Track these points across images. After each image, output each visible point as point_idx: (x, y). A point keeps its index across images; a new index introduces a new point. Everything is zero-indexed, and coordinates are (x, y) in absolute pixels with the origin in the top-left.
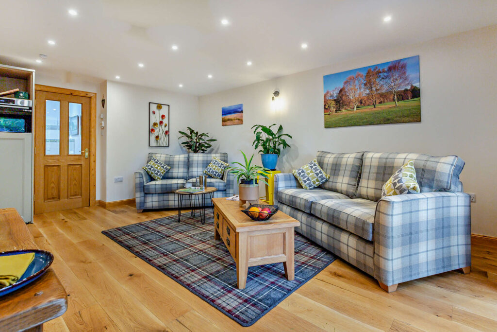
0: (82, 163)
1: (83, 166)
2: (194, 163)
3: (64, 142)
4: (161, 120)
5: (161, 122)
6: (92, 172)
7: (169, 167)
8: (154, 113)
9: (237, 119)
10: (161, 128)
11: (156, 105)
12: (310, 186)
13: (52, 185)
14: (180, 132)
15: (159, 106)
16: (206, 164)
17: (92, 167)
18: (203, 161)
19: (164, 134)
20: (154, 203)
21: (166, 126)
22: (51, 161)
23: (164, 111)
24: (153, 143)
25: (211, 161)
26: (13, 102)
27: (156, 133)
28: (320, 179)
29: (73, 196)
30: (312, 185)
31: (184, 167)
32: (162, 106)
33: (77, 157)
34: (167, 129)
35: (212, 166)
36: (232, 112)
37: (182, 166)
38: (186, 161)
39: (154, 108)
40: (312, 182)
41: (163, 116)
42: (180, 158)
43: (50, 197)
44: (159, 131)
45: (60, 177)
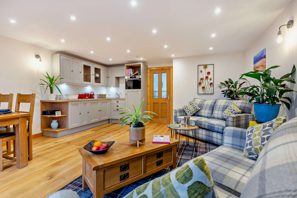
0: (167, 102)
1: (167, 104)
2: (217, 107)
3: (160, 91)
4: (207, 76)
5: (207, 77)
6: (171, 107)
7: (199, 109)
8: (201, 72)
9: (261, 66)
10: (207, 81)
11: (203, 66)
13: (156, 111)
14: (221, 83)
15: (205, 67)
16: (225, 108)
17: (171, 105)
18: (224, 106)
19: (209, 85)
21: (210, 79)
22: (155, 101)
23: (210, 69)
24: (201, 91)
25: (229, 106)
26: (135, 77)
27: (203, 85)
29: (164, 118)
31: (209, 110)
32: (208, 66)
33: (165, 99)
34: (212, 81)
35: (227, 111)
36: (259, 59)
37: (209, 108)
38: (213, 105)
39: (202, 68)
41: (209, 73)
42: (209, 102)
43: (155, 117)
44: (205, 83)
45: (158, 108)
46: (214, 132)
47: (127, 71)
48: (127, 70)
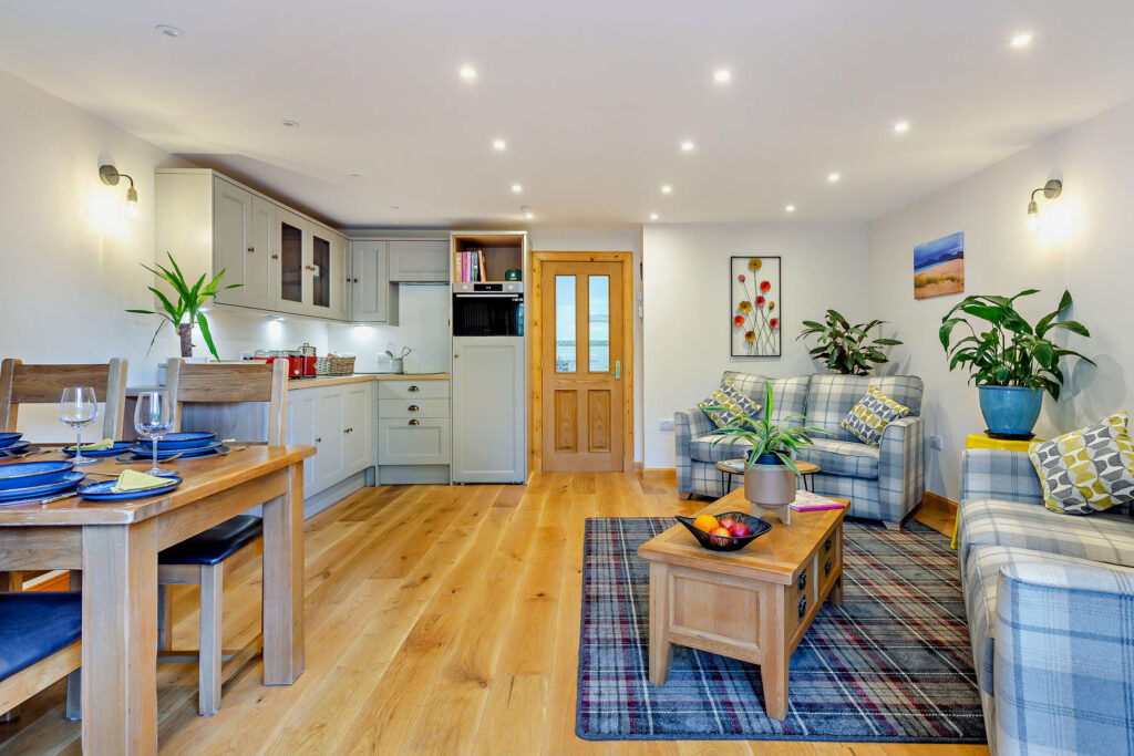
0: (611, 387)
1: (613, 393)
2: (820, 398)
3: (583, 343)
4: (760, 294)
5: (760, 300)
6: (627, 407)
7: (759, 407)
8: (742, 279)
9: (947, 279)
10: (759, 312)
11: (747, 262)
12: (1066, 504)
13: (566, 424)
14: (805, 323)
15: (755, 263)
16: (848, 403)
17: (627, 397)
18: (843, 395)
19: (767, 327)
20: (708, 483)
21: (771, 308)
22: (564, 382)
23: (768, 272)
24: (741, 347)
25: (862, 396)
26: (499, 288)
27: (747, 326)
28: (1108, 485)
29: (597, 447)
30: (1075, 502)
31: (793, 410)
32: (763, 260)
33: (602, 377)
34: (774, 314)
35: (860, 411)
36: (937, 258)
37: (791, 405)
38: (803, 393)
39: (742, 267)
40: (1075, 491)
41: (765, 286)
42: (788, 385)
43: (564, 445)
44: (755, 320)
45: (576, 411)
46: (841, 480)
47: (459, 259)
48: (459, 254)
